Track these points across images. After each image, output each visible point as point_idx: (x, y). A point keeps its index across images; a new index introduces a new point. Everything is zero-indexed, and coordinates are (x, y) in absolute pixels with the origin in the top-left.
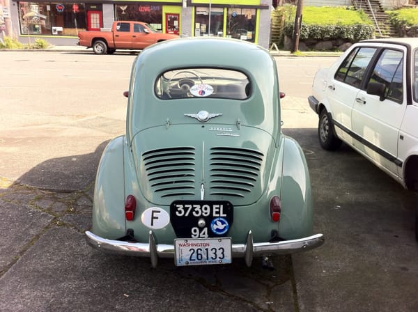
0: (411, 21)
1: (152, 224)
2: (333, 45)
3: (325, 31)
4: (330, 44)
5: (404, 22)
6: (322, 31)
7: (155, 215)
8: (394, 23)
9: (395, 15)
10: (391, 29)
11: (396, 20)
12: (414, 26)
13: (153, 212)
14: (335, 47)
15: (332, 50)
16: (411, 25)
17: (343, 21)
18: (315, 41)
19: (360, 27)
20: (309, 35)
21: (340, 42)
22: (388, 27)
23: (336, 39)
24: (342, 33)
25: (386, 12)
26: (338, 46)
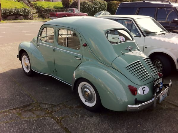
0: (43, 7)
1: (144, 93)
2: (15, 17)
3: (10, 11)
4: (13, 17)
5: (41, 7)
6: (9, 11)
7: (144, 89)
8: (37, 7)
9: (36, 4)
10: (36, 10)
11: (37, 6)
12: (45, 9)
13: (143, 88)
14: (16, 18)
15: (15, 19)
16: (44, 8)
17: (17, 6)
18: (7, 16)
19: (25, 9)
20: (4, 13)
21: (18, 16)
22: (34, 9)
23: (16, 15)
24: (18, 12)
25: (31, 3)
26: (17, 18)
